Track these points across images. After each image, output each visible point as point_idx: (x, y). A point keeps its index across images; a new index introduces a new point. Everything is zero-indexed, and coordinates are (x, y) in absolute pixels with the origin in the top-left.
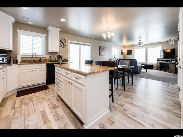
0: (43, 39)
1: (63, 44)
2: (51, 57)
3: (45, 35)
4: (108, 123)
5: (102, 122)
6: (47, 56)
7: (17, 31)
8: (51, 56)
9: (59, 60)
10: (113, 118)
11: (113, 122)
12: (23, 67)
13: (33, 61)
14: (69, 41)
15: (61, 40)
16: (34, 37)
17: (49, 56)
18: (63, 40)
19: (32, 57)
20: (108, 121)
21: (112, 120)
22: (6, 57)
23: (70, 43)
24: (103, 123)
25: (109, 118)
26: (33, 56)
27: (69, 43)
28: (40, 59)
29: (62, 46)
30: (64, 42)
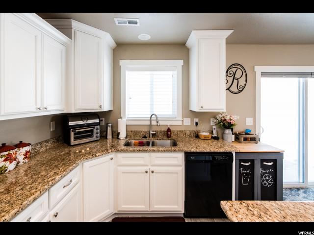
0: (175, 73)
1: (236, 81)
2: (197, 124)
3: (181, 62)
6: (188, 122)
7: (120, 64)
8: (196, 120)
9: (223, 133)
12: (123, 157)
13: (151, 135)
14: (259, 69)
15: (230, 68)
16: (155, 73)
17: (192, 121)
18: (234, 70)
19: (148, 123)
22: (96, 127)
23: (264, 74)
26: (151, 121)
27: (258, 74)
28: (169, 130)
29: (234, 88)
30: (238, 75)
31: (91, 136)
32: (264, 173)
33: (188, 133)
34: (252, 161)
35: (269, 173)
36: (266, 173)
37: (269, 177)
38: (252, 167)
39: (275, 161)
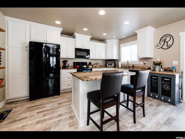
2: (145, 64)
4: (73, 122)
5: (75, 118)
6: (141, 63)
8: (145, 62)
10: (74, 129)
11: (71, 126)
13: (128, 67)
17: (143, 63)
20: (74, 122)
21: (73, 126)
22: (113, 63)
24: (73, 119)
25: (76, 125)
28: (133, 65)
31: (112, 65)
32: (164, 84)
33: (141, 67)
34: (157, 77)
35: (167, 84)
36: (166, 84)
37: (167, 86)
38: (157, 79)
39: (170, 79)
